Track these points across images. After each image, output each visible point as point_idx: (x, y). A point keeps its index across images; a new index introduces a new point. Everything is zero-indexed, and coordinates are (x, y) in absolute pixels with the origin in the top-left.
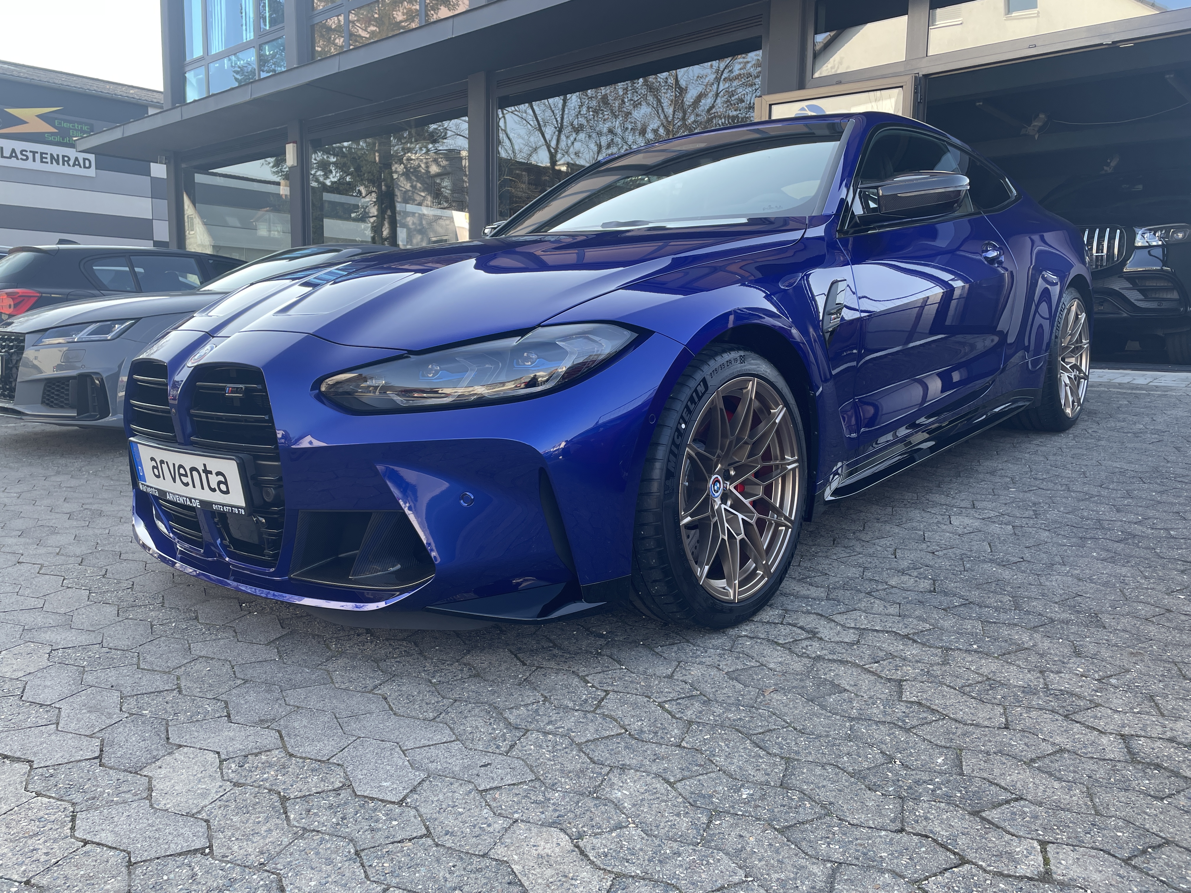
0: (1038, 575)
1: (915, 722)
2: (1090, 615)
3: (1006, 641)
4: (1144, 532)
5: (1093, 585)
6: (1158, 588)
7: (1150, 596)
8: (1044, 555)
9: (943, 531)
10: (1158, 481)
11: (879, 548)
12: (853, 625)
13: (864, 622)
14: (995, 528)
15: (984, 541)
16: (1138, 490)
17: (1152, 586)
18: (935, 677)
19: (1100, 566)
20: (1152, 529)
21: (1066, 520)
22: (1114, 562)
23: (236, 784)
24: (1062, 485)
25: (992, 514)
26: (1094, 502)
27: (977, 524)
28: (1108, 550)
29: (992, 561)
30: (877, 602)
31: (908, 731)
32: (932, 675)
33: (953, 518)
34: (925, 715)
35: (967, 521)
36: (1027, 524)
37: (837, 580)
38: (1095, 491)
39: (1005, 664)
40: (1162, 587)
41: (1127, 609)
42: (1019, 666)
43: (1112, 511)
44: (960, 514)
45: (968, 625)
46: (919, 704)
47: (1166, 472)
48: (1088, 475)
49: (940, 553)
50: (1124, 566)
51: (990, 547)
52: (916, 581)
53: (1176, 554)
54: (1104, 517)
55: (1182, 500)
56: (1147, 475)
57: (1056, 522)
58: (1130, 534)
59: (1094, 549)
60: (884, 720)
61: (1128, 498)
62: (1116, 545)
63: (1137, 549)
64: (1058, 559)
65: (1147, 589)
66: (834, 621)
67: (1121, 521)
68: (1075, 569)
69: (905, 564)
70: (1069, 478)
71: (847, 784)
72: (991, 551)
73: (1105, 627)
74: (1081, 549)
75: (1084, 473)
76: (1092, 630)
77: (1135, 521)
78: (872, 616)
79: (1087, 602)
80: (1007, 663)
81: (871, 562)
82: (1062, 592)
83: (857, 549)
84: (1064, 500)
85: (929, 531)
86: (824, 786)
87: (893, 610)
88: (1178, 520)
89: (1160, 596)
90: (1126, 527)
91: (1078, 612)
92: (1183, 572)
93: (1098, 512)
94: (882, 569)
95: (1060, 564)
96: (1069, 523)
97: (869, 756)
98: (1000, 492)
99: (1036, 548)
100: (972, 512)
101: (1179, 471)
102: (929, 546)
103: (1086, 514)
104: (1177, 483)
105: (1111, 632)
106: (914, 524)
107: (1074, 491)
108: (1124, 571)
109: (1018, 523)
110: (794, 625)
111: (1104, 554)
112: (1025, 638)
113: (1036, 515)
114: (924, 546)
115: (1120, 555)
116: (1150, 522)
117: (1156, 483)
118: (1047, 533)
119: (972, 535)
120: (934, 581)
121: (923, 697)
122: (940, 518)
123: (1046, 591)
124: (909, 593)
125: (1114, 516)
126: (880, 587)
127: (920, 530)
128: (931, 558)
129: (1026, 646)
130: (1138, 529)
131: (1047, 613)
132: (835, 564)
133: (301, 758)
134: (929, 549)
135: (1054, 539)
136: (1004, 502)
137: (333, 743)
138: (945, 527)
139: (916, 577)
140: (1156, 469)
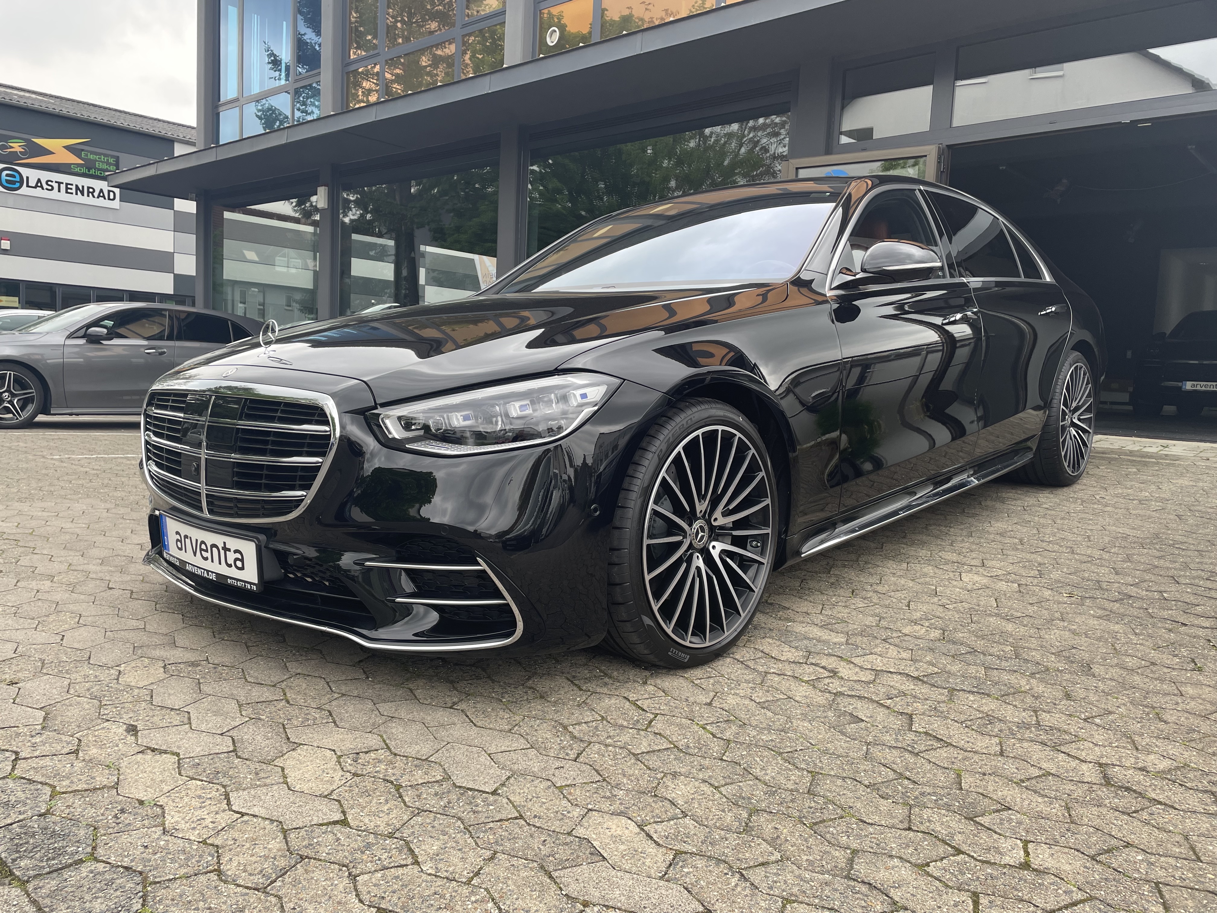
0: (1038, 629)
1: (923, 748)
2: (1082, 666)
3: (1006, 685)
4: (1138, 593)
5: (1087, 639)
6: (1147, 643)
7: (1138, 650)
8: (1046, 611)
9: (954, 586)
10: (1157, 547)
11: (894, 600)
12: (869, 667)
13: (879, 663)
14: (1002, 586)
15: (991, 597)
16: (1138, 554)
17: (1141, 642)
18: (941, 713)
19: (1095, 622)
20: (1147, 591)
21: (1068, 580)
22: (1109, 620)
23: (355, 775)
24: (1067, 547)
25: (1000, 572)
26: (1095, 564)
27: (985, 581)
28: (1104, 609)
29: (997, 615)
30: (892, 647)
31: (917, 754)
32: (939, 711)
33: (963, 575)
34: (931, 743)
35: (976, 578)
36: (1032, 583)
37: (855, 627)
38: (1097, 553)
39: (1003, 704)
40: (1149, 643)
41: (1115, 661)
42: (1015, 706)
43: (1111, 573)
44: (970, 571)
45: (972, 670)
46: (926, 733)
47: (1166, 538)
48: (1092, 538)
49: (950, 607)
50: (1117, 623)
51: (997, 602)
52: (927, 631)
53: (1165, 614)
54: (1103, 579)
55: (1177, 565)
56: (1148, 541)
57: (1059, 581)
58: (1126, 594)
59: (1091, 607)
60: (895, 745)
61: (1127, 562)
62: (1112, 604)
63: (1131, 609)
64: (1057, 615)
65: (1136, 644)
66: (853, 663)
67: (1119, 583)
68: (1073, 625)
69: (917, 615)
70: (1074, 541)
71: (864, 793)
72: (997, 607)
73: (1094, 676)
74: (1080, 607)
75: (1088, 537)
76: (1083, 678)
77: (1132, 583)
78: (887, 659)
79: (1081, 654)
80: (1006, 703)
81: (886, 613)
82: (1058, 644)
83: (874, 601)
84: (1067, 562)
85: (941, 586)
86: (844, 794)
87: (906, 655)
88: (1171, 583)
89: (1148, 651)
90: (1123, 588)
91: (1072, 662)
92: (1170, 630)
93: (1098, 574)
94: (897, 619)
95: (1059, 620)
96: (1070, 583)
97: (883, 773)
98: (1009, 552)
99: (1039, 605)
100: (981, 570)
101: (1179, 538)
102: (940, 600)
103: (1087, 575)
104: (1174, 550)
105: (1099, 680)
106: (928, 579)
107: (1077, 554)
108: (1117, 627)
109: (1023, 581)
110: (816, 665)
111: (1100, 612)
112: (1023, 682)
113: (1041, 575)
114: (936, 599)
115: (1114, 613)
116: (1145, 584)
117: (1155, 549)
118: (1050, 592)
119: (981, 591)
120: (944, 631)
121: (929, 728)
122: (951, 575)
123: (1044, 644)
124: (921, 640)
125: (1113, 577)
126: (895, 635)
127: (932, 585)
128: (941, 611)
129: (1023, 689)
130: (1132, 591)
131: (1044, 662)
132: (854, 613)
133: (404, 756)
134: (940, 603)
135: (1056, 598)
136: (1011, 561)
137: (427, 746)
138: (955, 583)
139: (928, 627)
140: (1157, 536)
